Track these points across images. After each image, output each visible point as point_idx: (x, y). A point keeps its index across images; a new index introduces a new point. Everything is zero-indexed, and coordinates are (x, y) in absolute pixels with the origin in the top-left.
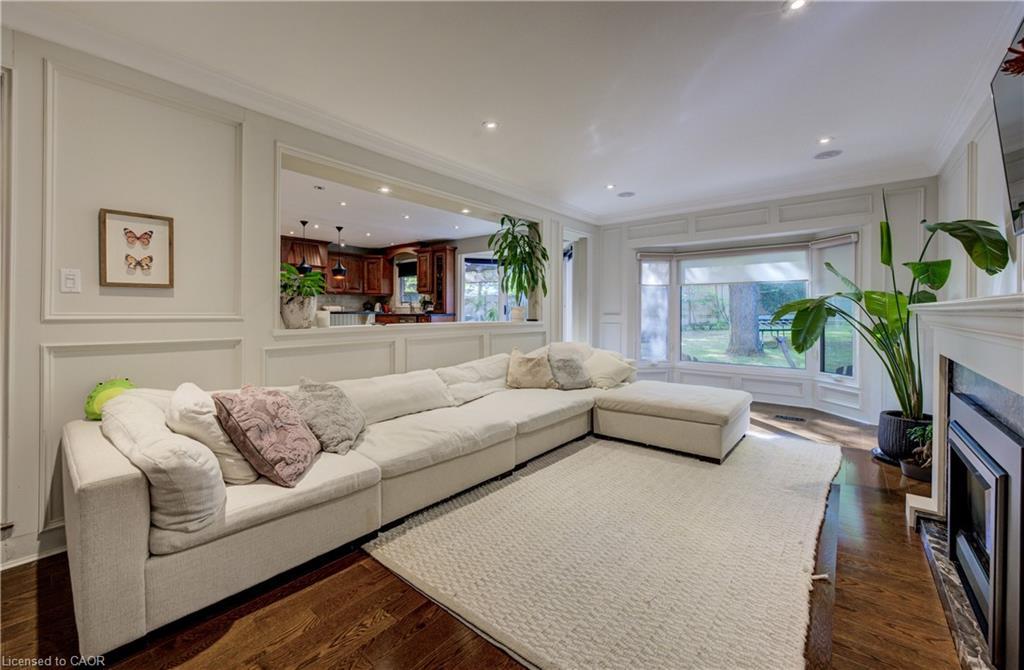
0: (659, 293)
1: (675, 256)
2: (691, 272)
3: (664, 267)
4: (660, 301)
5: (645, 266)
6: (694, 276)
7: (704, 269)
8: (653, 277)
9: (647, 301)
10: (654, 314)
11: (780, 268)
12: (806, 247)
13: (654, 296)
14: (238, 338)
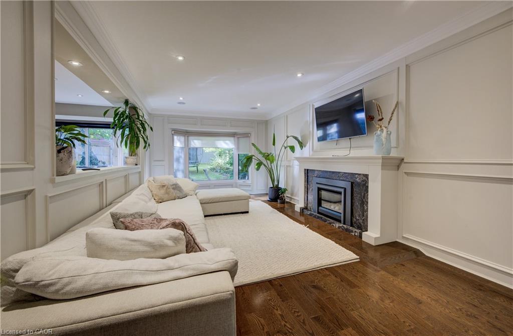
0: (180, 151)
1: (187, 134)
2: (194, 142)
3: (182, 138)
4: (180, 154)
5: (175, 137)
6: (195, 144)
7: (200, 141)
8: (178, 143)
9: (176, 154)
10: (178, 160)
11: (227, 144)
12: (234, 136)
13: (179, 152)
14: (32, 188)
